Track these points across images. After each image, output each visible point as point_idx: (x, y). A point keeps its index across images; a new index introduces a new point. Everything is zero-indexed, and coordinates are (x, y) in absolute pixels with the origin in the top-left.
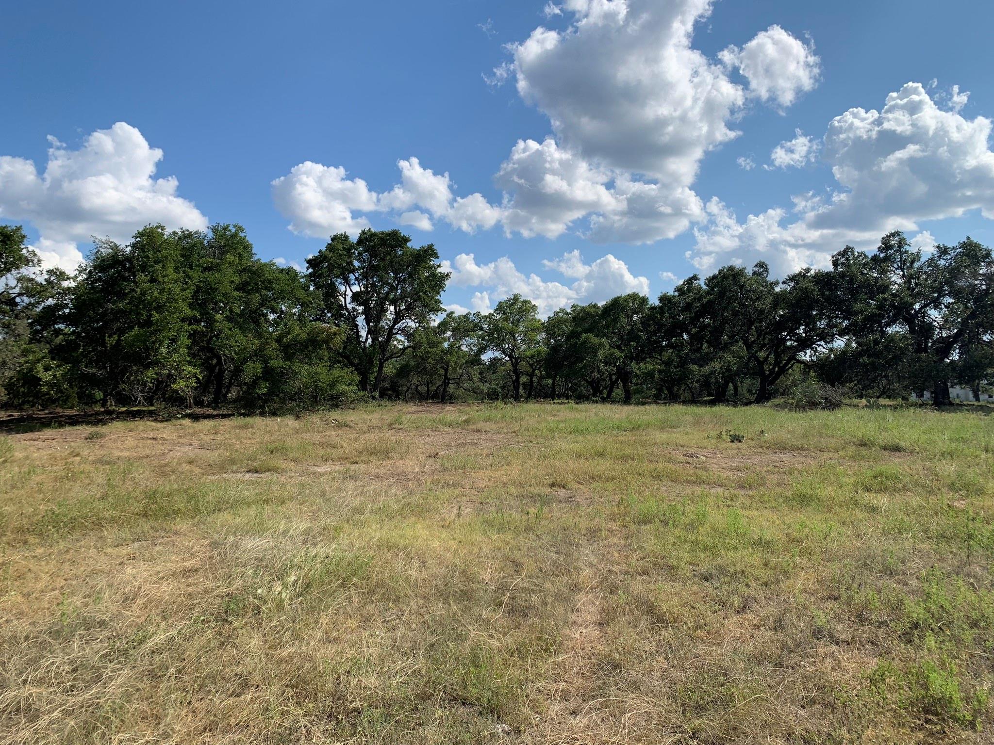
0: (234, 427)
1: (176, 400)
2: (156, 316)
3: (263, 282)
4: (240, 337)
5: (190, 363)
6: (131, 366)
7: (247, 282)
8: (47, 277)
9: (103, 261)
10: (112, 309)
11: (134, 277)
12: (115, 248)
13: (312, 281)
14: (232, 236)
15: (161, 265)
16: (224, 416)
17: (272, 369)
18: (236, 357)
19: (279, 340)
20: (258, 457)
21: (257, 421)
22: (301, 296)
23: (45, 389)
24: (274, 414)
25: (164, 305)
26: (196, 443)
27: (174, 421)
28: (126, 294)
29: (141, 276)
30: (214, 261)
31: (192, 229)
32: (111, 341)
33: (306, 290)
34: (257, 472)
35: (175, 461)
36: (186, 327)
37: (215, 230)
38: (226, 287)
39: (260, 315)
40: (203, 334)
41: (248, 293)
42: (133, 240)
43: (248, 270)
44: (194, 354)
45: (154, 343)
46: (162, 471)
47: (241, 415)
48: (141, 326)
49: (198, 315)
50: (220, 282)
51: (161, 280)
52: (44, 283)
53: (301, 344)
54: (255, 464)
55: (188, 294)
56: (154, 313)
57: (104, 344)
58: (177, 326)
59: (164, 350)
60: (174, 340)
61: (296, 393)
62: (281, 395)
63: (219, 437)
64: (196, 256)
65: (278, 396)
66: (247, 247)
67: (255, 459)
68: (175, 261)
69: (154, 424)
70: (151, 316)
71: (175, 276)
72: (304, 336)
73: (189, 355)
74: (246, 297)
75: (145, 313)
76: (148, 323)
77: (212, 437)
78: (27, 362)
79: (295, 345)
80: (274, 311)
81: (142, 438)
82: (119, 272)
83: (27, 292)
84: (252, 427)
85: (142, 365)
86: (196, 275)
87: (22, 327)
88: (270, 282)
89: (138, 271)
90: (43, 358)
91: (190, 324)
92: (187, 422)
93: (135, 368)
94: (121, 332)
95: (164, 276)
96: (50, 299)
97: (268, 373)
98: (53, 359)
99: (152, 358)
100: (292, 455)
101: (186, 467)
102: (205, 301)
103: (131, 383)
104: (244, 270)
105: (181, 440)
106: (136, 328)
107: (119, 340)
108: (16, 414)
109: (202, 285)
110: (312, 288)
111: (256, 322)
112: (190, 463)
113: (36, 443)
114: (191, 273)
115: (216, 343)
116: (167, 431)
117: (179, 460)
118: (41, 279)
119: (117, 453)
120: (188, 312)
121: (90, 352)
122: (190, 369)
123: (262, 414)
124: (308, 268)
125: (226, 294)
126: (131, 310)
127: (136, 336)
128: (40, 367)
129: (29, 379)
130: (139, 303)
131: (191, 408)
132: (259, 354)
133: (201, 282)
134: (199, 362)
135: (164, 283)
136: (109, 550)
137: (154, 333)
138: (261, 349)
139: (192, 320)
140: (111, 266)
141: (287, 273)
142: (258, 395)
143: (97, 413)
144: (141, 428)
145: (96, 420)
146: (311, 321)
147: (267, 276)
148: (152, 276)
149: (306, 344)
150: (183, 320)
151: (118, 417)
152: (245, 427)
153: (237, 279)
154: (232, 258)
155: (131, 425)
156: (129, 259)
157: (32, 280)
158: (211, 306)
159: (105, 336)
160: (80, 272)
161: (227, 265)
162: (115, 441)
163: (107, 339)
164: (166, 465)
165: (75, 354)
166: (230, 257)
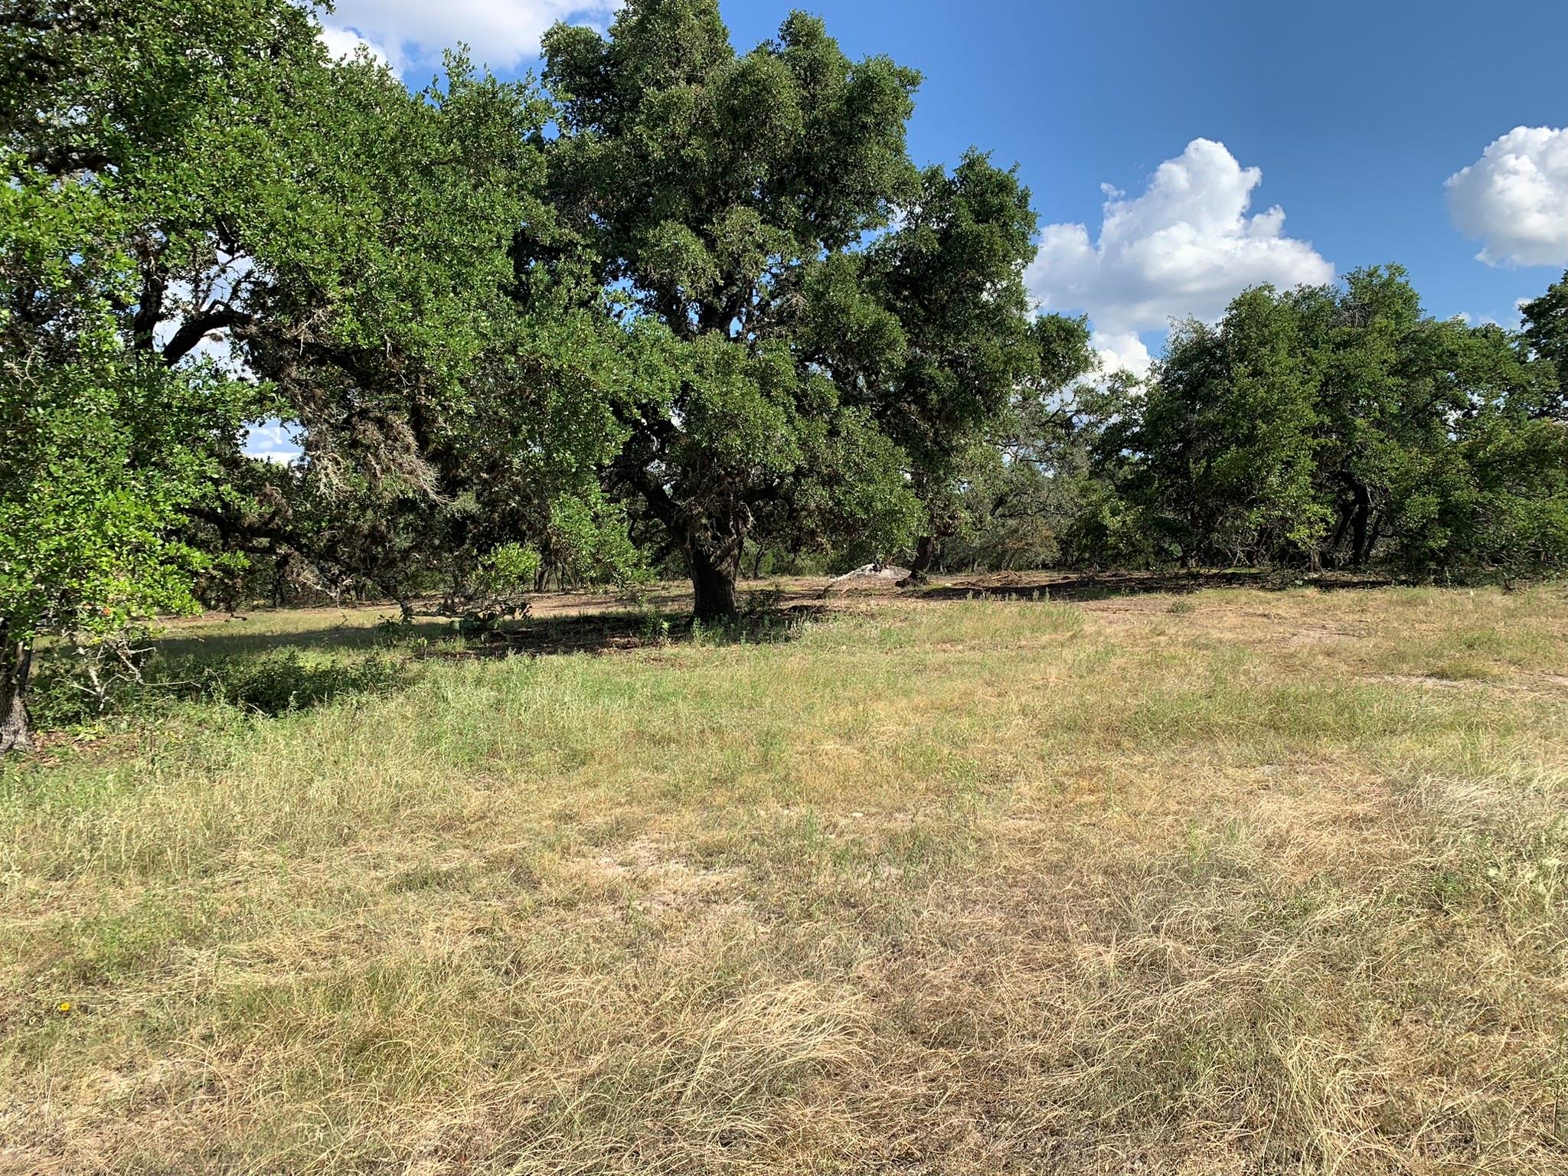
0: (1391, 602)
1: (1292, 558)
2: (1262, 427)
3: (1439, 357)
4: (1399, 454)
5: (1314, 499)
6: (1225, 506)
7: (1411, 360)
8: (1110, 384)
9: (1185, 351)
10: (1198, 422)
11: (1228, 371)
12: (1200, 330)
13: (1532, 345)
14: (1383, 286)
15: (1268, 347)
16: (1374, 585)
17: (1457, 506)
18: (1390, 487)
19: (1469, 456)
20: (1446, 652)
21: (1431, 594)
22: (1513, 374)
23: (1111, 540)
24: (1460, 582)
25: (1276, 409)
26: (1331, 625)
27: (1292, 591)
28: (1217, 398)
29: (1241, 369)
30: (1354, 331)
31: (1316, 284)
32: (1197, 469)
33: (1522, 363)
34: (1448, 677)
35: (1306, 651)
36: (1310, 441)
37: (1353, 280)
38: (1375, 371)
39: (1432, 414)
40: (1335, 451)
41: (1412, 377)
42: (1227, 315)
43: (1413, 340)
44: (1320, 485)
45: (1259, 469)
46: (1287, 663)
47: (1402, 583)
48: (1240, 444)
49: (1327, 420)
50: (1364, 365)
51: (1268, 370)
52: (1107, 393)
53: (1514, 459)
54: (1440, 664)
55: (1312, 388)
56: (1259, 422)
57: (1187, 475)
58: (1294, 441)
59: (1274, 480)
60: (1289, 464)
61: (1503, 547)
62: (1475, 551)
63: (1369, 617)
64: (1323, 326)
65: (1467, 551)
66: (1409, 300)
67: (1441, 656)
68: (1290, 339)
69: (1261, 594)
70: (1254, 428)
71: (1291, 362)
72: (1519, 445)
73: (1314, 485)
74: (1408, 386)
75: (1245, 424)
76: (1250, 439)
77: (1357, 617)
78: (1089, 504)
79: (1502, 462)
80: (1457, 405)
81: (1247, 614)
82: (1207, 366)
83: (1087, 408)
84: (1425, 603)
85: (1242, 503)
86: (1324, 357)
87: (1082, 458)
88: (1453, 354)
89: (1234, 360)
90: (1109, 497)
91: (1315, 437)
92: (1311, 592)
93: (1231, 509)
94: (1211, 455)
95: (1273, 365)
96: (1115, 415)
97: (1450, 514)
98: (1121, 499)
99: (1257, 493)
100: (1509, 653)
101: (1322, 661)
102: (1338, 398)
103: (1225, 532)
104: (1405, 339)
105: (1308, 620)
106: (1233, 448)
107: (1209, 466)
108: (1074, 577)
109: (1333, 371)
110: (1532, 357)
111: (1425, 426)
112: (1328, 655)
113: (1105, 614)
114: (1315, 354)
115: (1357, 466)
116: (1284, 605)
117: (1311, 649)
118: (1103, 389)
119: (1216, 634)
120: (1312, 417)
121: (1167, 487)
122: (1316, 508)
123: (1439, 582)
124: (1524, 322)
125: (1375, 382)
126: (1225, 421)
127: (1234, 460)
128: (1106, 511)
129: (1094, 529)
130: (1237, 409)
131: (1316, 570)
132: (1432, 480)
133: (1331, 367)
134: (1330, 497)
135: (1274, 374)
136: (1230, 771)
137: (1259, 454)
138: (1436, 472)
139: (1317, 431)
140: (1196, 358)
141: (1485, 336)
142: (1432, 550)
143: (1177, 577)
144: (1244, 599)
145: (1177, 586)
146: (1529, 418)
147: (1448, 345)
148: (1256, 366)
149: (1524, 459)
150: (1304, 431)
151: (1207, 583)
152: (1410, 603)
153: (1392, 357)
154: (1385, 322)
155: (1230, 593)
156: (1220, 345)
157: (1093, 390)
158: (1350, 404)
159: (1187, 463)
160: (1153, 372)
161: (1376, 335)
162: (1209, 616)
163: (1192, 466)
164: (1292, 656)
165: (1148, 491)
166: (1380, 320)
